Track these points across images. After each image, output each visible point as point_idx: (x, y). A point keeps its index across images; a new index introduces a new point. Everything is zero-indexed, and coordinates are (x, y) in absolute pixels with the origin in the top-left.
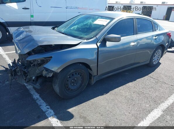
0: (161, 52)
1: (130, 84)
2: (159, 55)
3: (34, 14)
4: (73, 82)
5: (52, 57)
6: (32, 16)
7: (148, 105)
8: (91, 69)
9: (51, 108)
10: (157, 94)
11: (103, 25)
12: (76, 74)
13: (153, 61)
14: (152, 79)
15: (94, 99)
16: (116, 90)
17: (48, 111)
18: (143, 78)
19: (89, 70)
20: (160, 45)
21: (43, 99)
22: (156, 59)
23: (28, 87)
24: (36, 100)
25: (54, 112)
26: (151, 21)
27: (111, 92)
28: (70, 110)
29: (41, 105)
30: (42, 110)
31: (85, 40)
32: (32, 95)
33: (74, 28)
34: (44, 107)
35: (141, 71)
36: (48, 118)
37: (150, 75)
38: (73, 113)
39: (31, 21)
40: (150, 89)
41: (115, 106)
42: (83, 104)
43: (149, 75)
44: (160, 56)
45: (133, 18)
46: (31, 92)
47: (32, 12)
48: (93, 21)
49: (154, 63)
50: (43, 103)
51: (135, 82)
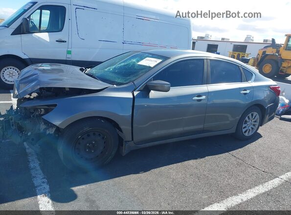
0: (258, 116)
1: (192, 162)
2: (255, 122)
3: (73, 50)
4: (89, 148)
5: (57, 105)
6: (69, 52)
7: (206, 197)
8: (120, 130)
9: (48, 183)
10: (231, 181)
11: (150, 67)
12: (94, 134)
13: (244, 130)
14: (234, 159)
15: (121, 177)
16: (163, 168)
17: (41, 186)
18: (217, 156)
19: (118, 130)
20: (255, 105)
21: (42, 169)
22: (250, 128)
23: (27, 151)
24: (32, 169)
25: (50, 188)
26: (239, 66)
27: (153, 170)
28: (75, 189)
29: (35, 177)
30: (33, 184)
31: (115, 85)
32: (29, 162)
33: (109, 69)
34: (39, 179)
35: (220, 145)
36: (36, 195)
37: (234, 152)
38: (78, 194)
39: (67, 59)
40: (223, 173)
41: (150, 191)
42: (99, 182)
43: (231, 152)
44: (257, 124)
45: (203, 59)
46: (29, 158)
47: (70, 47)
48: (138, 61)
49: (246, 134)
50: (40, 174)
51: (202, 159)
